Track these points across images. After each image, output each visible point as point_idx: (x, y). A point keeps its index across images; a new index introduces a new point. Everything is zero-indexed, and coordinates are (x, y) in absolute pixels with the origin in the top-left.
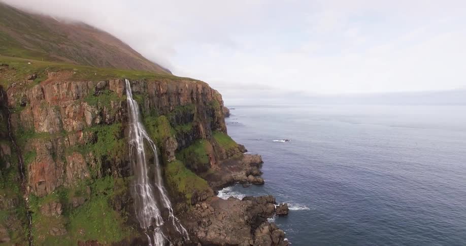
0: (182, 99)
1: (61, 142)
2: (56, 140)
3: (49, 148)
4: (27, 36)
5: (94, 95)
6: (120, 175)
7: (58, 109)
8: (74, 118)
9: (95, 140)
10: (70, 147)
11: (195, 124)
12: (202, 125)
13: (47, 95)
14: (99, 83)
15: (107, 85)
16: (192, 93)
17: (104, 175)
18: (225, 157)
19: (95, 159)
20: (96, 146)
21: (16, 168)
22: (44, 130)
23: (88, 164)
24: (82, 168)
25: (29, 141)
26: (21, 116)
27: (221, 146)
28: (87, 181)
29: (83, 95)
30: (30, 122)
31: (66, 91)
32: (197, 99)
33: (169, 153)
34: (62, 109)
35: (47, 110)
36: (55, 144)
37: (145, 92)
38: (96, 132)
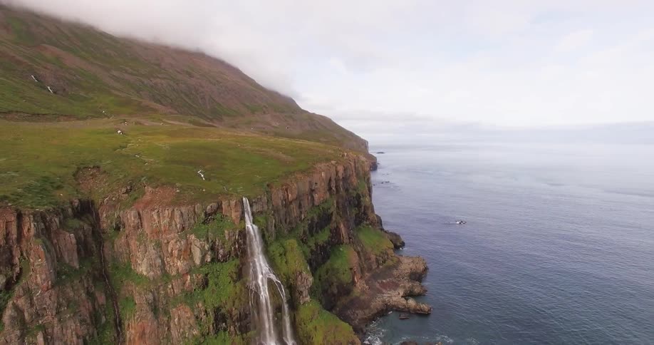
0: (316, 196)
1: (163, 290)
2: (158, 289)
3: (150, 302)
4: (115, 73)
5: (203, 223)
6: (238, 332)
7: (159, 245)
8: (179, 258)
9: (205, 284)
10: (175, 296)
11: (334, 225)
12: (344, 224)
13: (145, 224)
14: (209, 207)
15: (219, 207)
16: (330, 180)
17: (217, 331)
18: (374, 266)
19: (206, 311)
20: (207, 293)
21: (112, 322)
22: (142, 272)
23: (197, 317)
24: (189, 323)
25: (125, 283)
26: (115, 245)
27: (369, 250)
28: (196, 340)
29: (190, 224)
30: (125, 255)
31: (168, 220)
32: (337, 187)
33: (302, 292)
34: (164, 244)
35: (145, 245)
36: (156, 294)
37: (268, 209)
38: (207, 275)
